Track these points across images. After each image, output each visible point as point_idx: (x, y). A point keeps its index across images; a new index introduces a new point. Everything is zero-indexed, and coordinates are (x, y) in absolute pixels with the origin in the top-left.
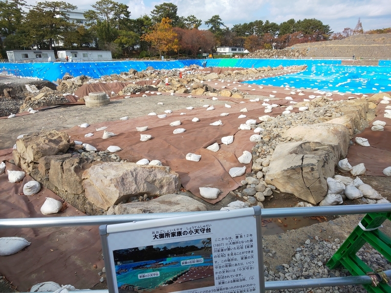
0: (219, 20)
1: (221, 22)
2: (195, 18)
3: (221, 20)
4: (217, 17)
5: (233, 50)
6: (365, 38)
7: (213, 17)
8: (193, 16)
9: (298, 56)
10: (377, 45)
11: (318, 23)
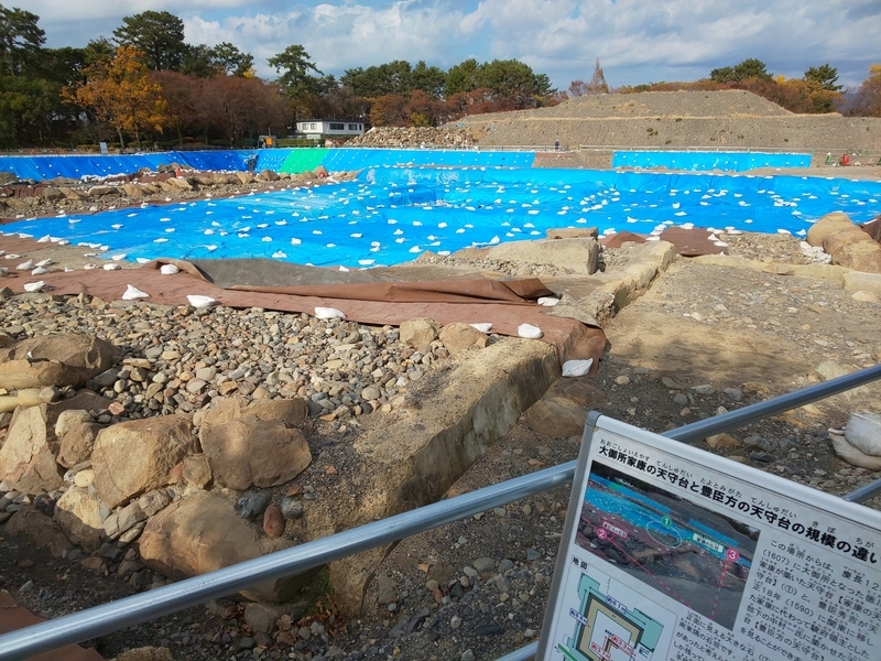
0: (303, 58)
1: (306, 61)
2: (235, 49)
3: (308, 57)
4: (298, 50)
5: (333, 127)
6: (597, 102)
7: (288, 49)
8: (230, 45)
9: (459, 143)
10: (619, 118)
11: (522, 70)
